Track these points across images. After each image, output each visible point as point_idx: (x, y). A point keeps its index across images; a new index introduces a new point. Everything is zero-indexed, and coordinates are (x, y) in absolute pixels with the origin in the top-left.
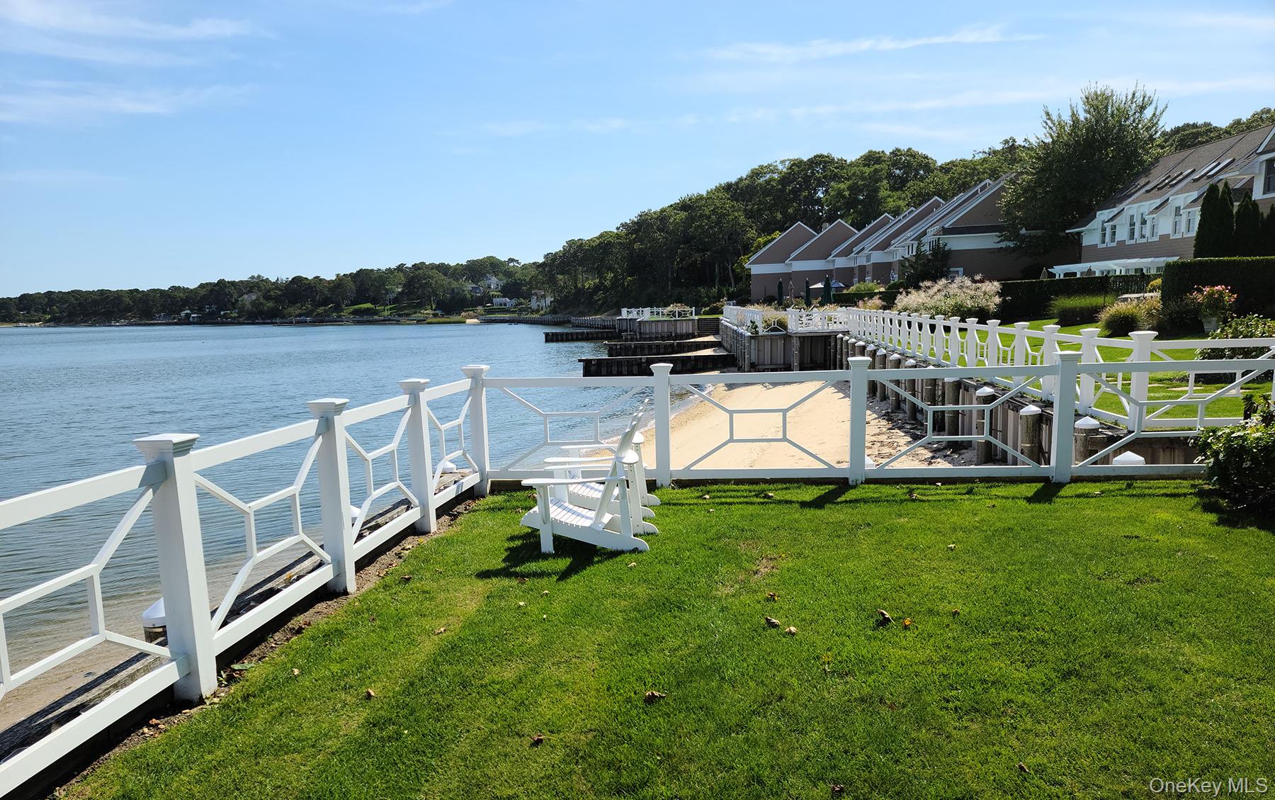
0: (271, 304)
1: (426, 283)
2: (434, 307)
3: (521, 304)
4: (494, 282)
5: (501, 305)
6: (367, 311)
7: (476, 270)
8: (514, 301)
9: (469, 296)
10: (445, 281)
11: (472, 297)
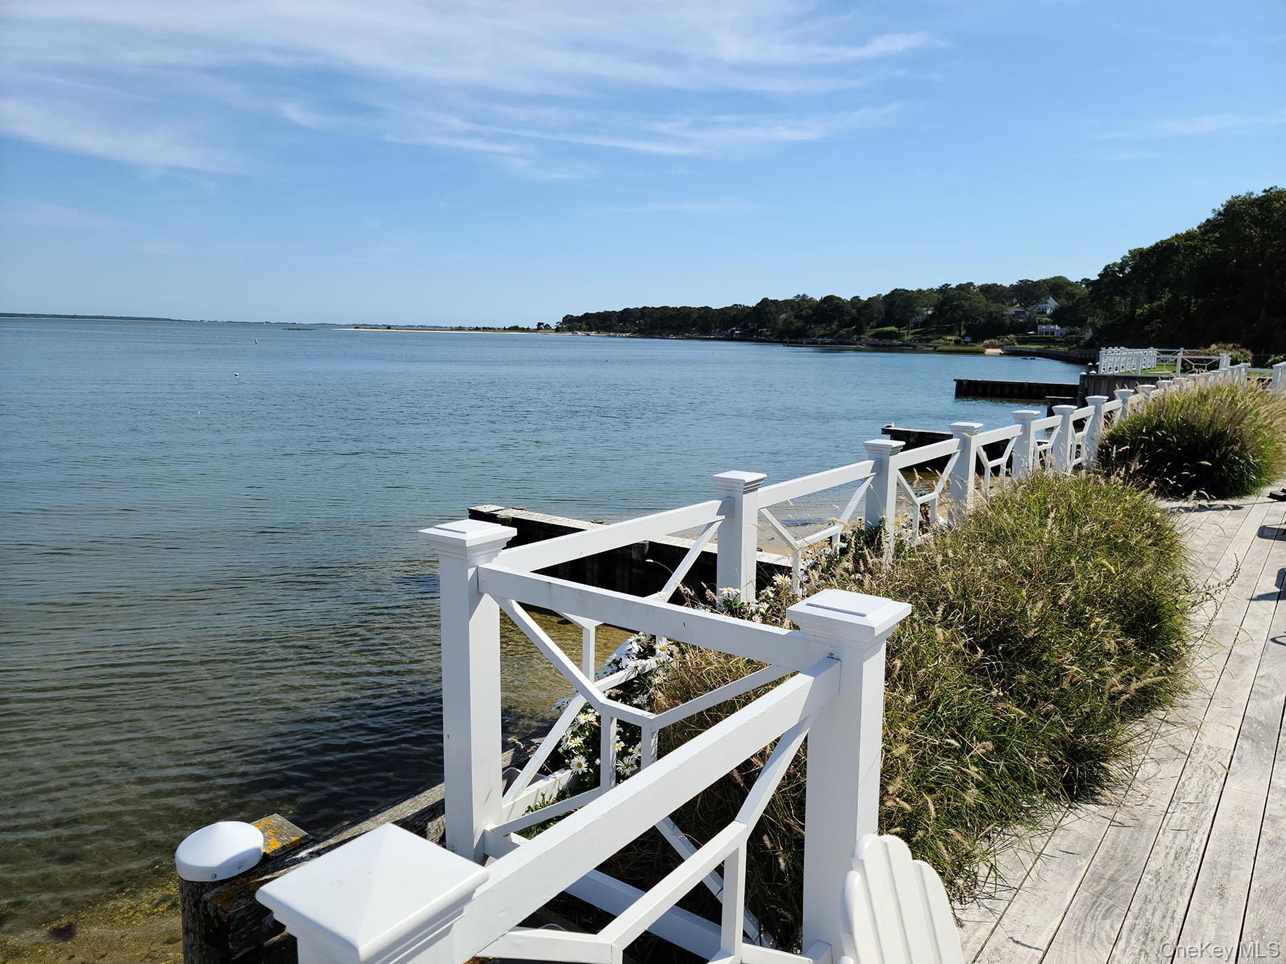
0: (800, 323)
1: (957, 305)
2: (963, 333)
3: (1074, 333)
4: (1051, 305)
5: (1047, 333)
6: (891, 335)
7: (1027, 292)
8: (1065, 330)
9: (1008, 322)
10: (982, 303)
11: (1012, 322)
